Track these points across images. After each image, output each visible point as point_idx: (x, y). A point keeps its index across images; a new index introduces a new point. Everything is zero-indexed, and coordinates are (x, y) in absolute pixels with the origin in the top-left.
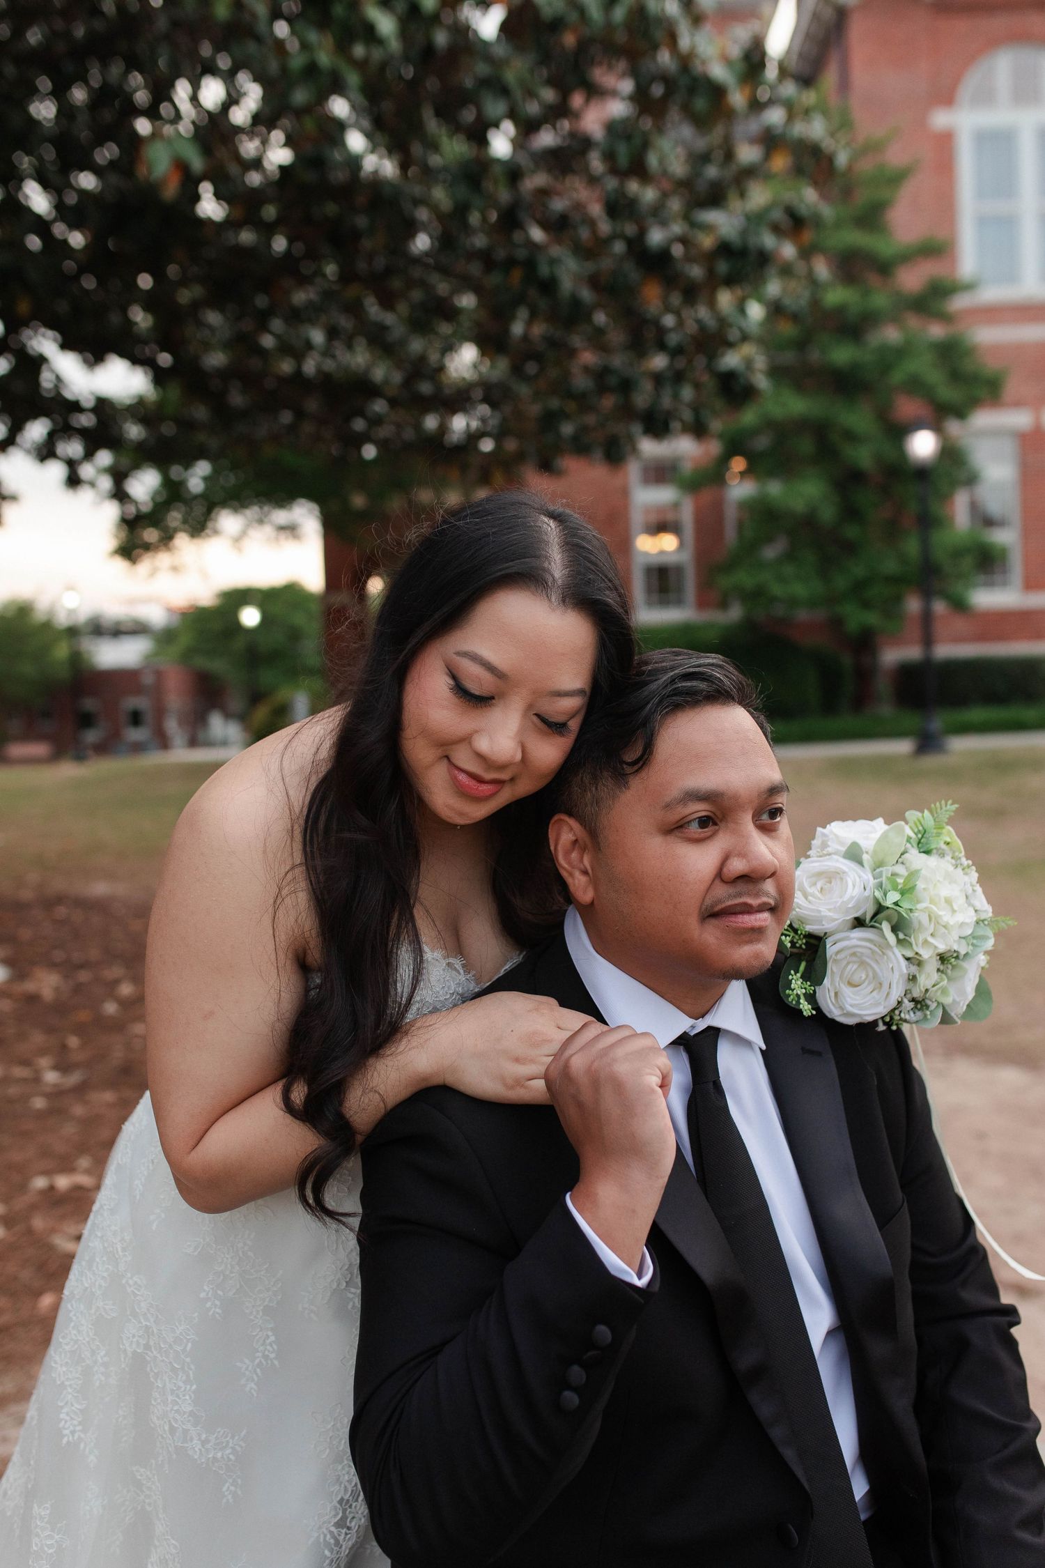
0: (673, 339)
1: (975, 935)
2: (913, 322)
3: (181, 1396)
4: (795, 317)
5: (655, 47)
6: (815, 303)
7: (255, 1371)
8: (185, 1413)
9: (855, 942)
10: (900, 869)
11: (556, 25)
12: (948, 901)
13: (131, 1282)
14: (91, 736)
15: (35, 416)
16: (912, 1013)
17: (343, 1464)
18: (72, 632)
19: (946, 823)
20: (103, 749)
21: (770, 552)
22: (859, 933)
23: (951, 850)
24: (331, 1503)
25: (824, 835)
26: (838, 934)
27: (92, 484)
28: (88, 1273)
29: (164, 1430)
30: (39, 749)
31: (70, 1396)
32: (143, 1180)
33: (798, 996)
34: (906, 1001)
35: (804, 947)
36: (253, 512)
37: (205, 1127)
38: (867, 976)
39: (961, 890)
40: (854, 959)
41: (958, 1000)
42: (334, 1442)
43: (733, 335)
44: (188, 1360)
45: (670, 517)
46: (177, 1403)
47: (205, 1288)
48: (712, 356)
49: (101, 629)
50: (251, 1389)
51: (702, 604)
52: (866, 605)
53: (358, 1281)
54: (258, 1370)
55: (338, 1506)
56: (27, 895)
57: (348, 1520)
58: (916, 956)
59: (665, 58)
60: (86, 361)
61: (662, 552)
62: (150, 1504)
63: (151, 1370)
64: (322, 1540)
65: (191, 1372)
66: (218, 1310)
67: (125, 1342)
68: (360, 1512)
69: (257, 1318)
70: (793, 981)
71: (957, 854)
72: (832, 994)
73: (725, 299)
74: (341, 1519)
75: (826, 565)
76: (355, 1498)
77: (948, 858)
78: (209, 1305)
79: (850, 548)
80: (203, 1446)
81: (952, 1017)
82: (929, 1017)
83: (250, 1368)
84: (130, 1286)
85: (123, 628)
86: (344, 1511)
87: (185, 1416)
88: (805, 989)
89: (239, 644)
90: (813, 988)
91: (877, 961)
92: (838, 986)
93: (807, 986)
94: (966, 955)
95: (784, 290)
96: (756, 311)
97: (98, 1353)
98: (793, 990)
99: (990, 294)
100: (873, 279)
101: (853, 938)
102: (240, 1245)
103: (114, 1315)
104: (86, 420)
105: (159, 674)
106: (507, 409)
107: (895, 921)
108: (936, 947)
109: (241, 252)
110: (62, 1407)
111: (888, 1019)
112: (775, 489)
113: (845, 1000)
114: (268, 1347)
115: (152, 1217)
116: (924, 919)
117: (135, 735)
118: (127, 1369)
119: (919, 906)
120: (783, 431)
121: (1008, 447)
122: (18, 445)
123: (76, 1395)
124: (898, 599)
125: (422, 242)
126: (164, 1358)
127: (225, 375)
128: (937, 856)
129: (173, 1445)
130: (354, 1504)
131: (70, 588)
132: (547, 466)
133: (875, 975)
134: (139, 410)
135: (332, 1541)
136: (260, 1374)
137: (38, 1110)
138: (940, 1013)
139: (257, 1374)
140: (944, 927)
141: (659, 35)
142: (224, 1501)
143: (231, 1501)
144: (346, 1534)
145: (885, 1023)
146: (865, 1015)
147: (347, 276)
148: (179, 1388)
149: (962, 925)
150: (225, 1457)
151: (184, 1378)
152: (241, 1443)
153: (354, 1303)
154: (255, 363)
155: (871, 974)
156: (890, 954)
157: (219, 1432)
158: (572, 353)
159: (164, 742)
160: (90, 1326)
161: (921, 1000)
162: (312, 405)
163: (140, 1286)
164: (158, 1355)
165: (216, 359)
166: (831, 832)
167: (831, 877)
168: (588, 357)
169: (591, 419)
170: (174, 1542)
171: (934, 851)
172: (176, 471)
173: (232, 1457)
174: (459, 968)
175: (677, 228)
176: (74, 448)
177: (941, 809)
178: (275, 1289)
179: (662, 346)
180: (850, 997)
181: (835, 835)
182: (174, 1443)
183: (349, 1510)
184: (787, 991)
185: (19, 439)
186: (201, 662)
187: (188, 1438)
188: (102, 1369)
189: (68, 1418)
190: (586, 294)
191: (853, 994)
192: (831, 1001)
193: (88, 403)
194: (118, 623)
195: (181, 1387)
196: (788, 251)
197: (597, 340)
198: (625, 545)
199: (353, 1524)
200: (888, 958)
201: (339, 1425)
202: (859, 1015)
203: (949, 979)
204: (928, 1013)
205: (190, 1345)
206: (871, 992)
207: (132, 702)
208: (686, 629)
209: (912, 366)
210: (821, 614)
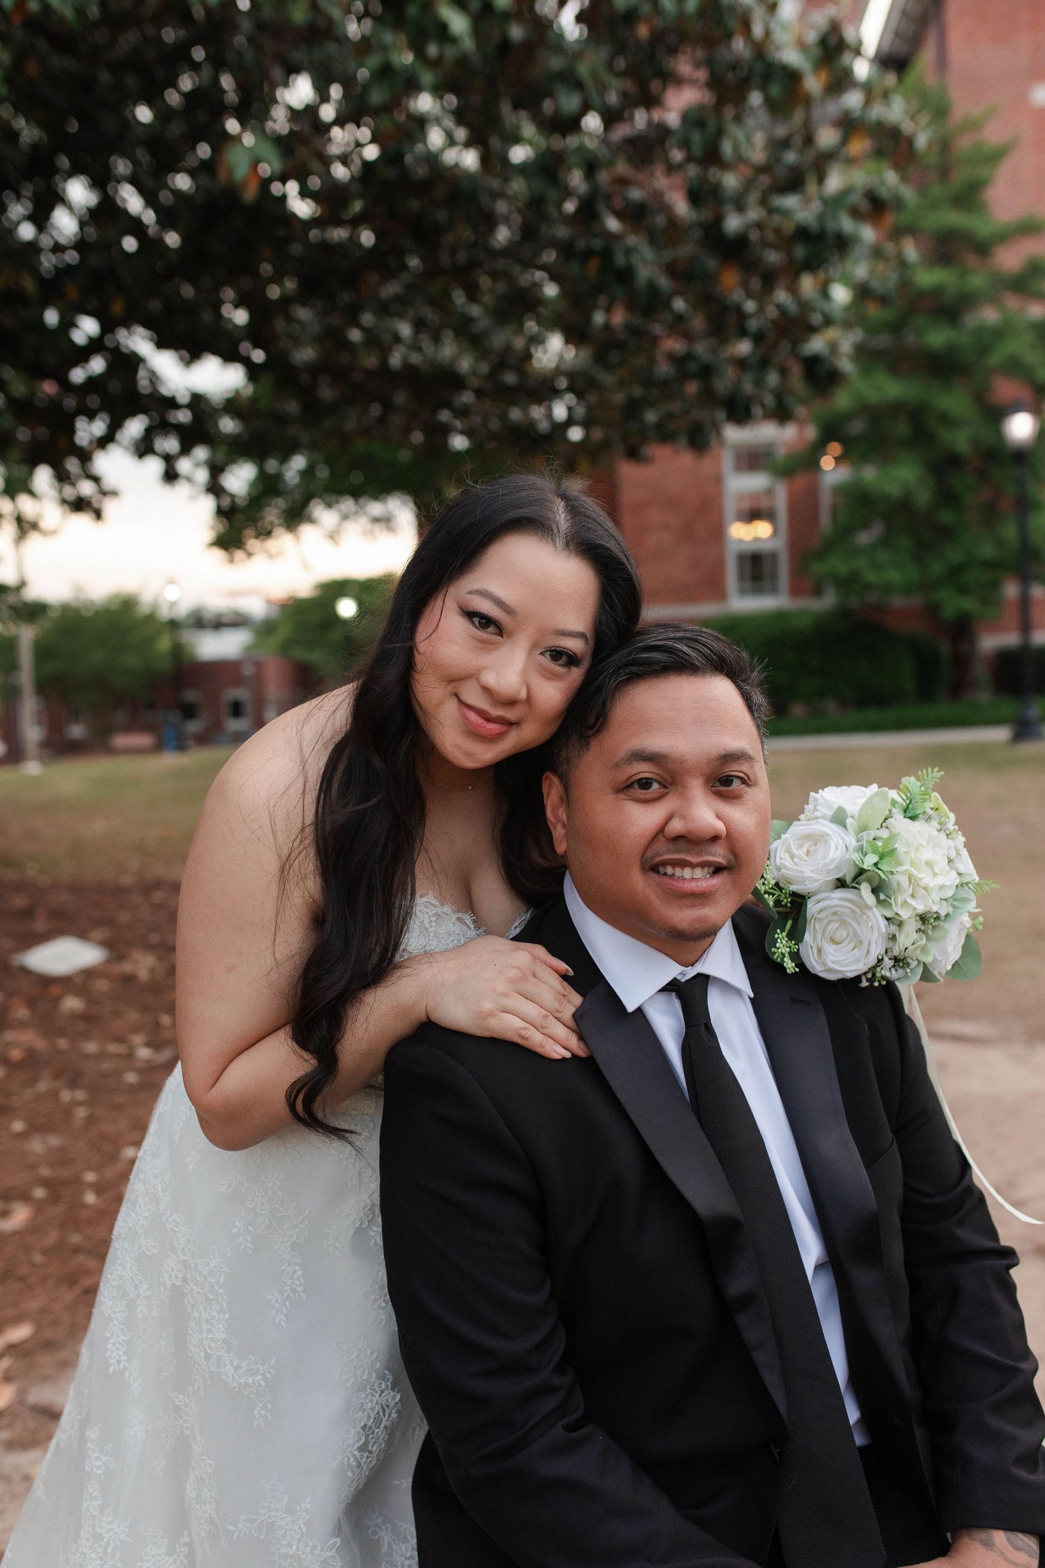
0: (753, 325)
1: (958, 896)
2: (1012, 302)
3: (215, 1325)
4: (883, 300)
5: (729, 36)
6: (905, 284)
7: (284, 1304)
8: (219, 1340)
9: (835, 902)
10: (884, 834)
11: (630, 17)
12: (929, 864)
13: (170, 1220)
14: (193, 727)
15: (133, 413)
16: (893, 970)
17: (367, 1393)
18: (174, 625)
19: (931, 789)
20: (204, 739)
21: (864, 538)
22: (840, 894)
23: (939, 815)
24: (354, 1429)
25: (816, 800)
26: (823, 894)
27: (189, 479)
28: (132, 1213)
29: (200, 1357)
30: (142, 740)
31: (116, 1328)
32: (181, 1126)
33: (783, 955)
34: (886, 959)
35: (789, 905)
36: (348, 504)
37: (223, 1067)
38: (848, 935)
39: (944, 855)
40: (835, 918)
41: (940, 959)
42: (358, 1372)
43: (816, 319)
44: (221, 1291)
45: (764, 503)
46: (212, 1332)
47: (238, 1224)
48: (796, 342)
49: (203, 622)
50: (281, 1320)
51: (795, 591)
52: (963, 590)
53: (379, 1219)
54: (287, 1303)
55: (362, 1432)
56: (127, 880)
57: (371, 1445)
58: (895, 916)
59: (739, 45)
60: (182, 359)
61: (757, 540)
62: (187, 1429)
63: (189, 1302)
64: (345, 1463)
65: (224, 1303)
66: (248, 1244)
67: (164, 1275)
68: (381, 1438)
69: (286, 1253)
70: (779, 940)
71: (943, 819)
72: (815, 951)
73: (807, 284)
74: (364, 1443)
75: (922, 551)
76: (378, 1424)
77: (935, 823)
78: (240, 1239)
79: (946, 533)
80: (235, 1372)
81: (934, 975)
82: (910, 974)
83: (279, 1300)
84: (169, 1223)
85: (224, 620)
86: (367, 1436)
87: (219, 1343)
88: (790, 947)
89: (336, 635)
90: (797, 947)
91: (857, 920)
92: (820, 943)
93: (792, 945)
94: (947, 915)
95: (872, 272)
96: (841, 294)
97: (141, 1287)
98: (778, 949)
100: (971, 260)
101: (834, 899)
102: (270, 1185)
103: (155, 1252)
104: (184, 417)
105: (258, 665)
106: (592, 398)
107: (876, 883)
108: (915, 908)
109: (326, 248)
110: (109, 1338)
111: (870, 976)
112: (870, 474)
113: (827, 956)
114: (296, 1281)
115: (189, 1159)
116: (904, 880)
117: (235, 725)
118: (166, 1301)
119: (901, 869)
120: (876, 415)
122: (118, 442)
123: (121, 1327)
124: (996, 584)
125: (502, 235)
126: (200, 1290)
127: (315, 369)
128: (922, 821)
129: (207, 1370)
130: (376, 1431)
131: (171, 582)
132: (634, 454)
133: (856, 935)
134: (232, 405)
135: (355, 1464)
136: (288, 1307)
137: (131, 1084)
138: (921, 969)
139: (286, 1308)
140: (925, 888)
141: (732, 23)
142: (256, 1423)
143: (262, 1424)
144: (368, 1457)
145: (868, 980)
146: (846, 971)
147: (432, 271)
148: (213, 1317)
149: (942, 887)
150: (256, 1383)
151: (218, 1307)
152: (271, 1371)
153: (376, 1240)
154: (345, 358)
155: (851, 933)
156: (870, 914)
157: (250, 1359)
158: (654, 341)
160: (133, 1262)
161: (902, 958)
162: (400, 398)
163: (179, 1223)
164: (195, 1288)
165: (305, 355)
166: (822, 797)
167: (817, 839)
168: (674, 345)
169: (676, 406)
170: (210, 1462)
171: (921, 816)
172: (272, 465)
173: (262, 1382)
174: (469, 924)
175: (754, 214)
176: (170, 444)
177: (928, 776)
178: (302, 1226)
179: (743, 332)
180: (832, 954)
181: (825, 800)
182: (208, 1369)
183: (371, 1436)
184: (773, 949)
185: (118, 436)
186: (301, 654)
187: (222, 1364)
188: (145, 1302)
189: (114, 1348)
190: (664, 282)
191: (835, 951)
192: (815, 959)
193: (183, 399)
194: (219, 616)
195: (215, 1317)
196: (868, 234)
197: (678, 324)
198: (718, 534)
199: (374, 1448)
200: (867, 917)
201: (362, 1355)
202: (840, 972)
203: (928, 939)
204: (909, 970)
205: (223, 1277)
206: (853, 949)
207: (233, 693)
208: (779, 616)
209: (1010, 347)
210: (916, 601)
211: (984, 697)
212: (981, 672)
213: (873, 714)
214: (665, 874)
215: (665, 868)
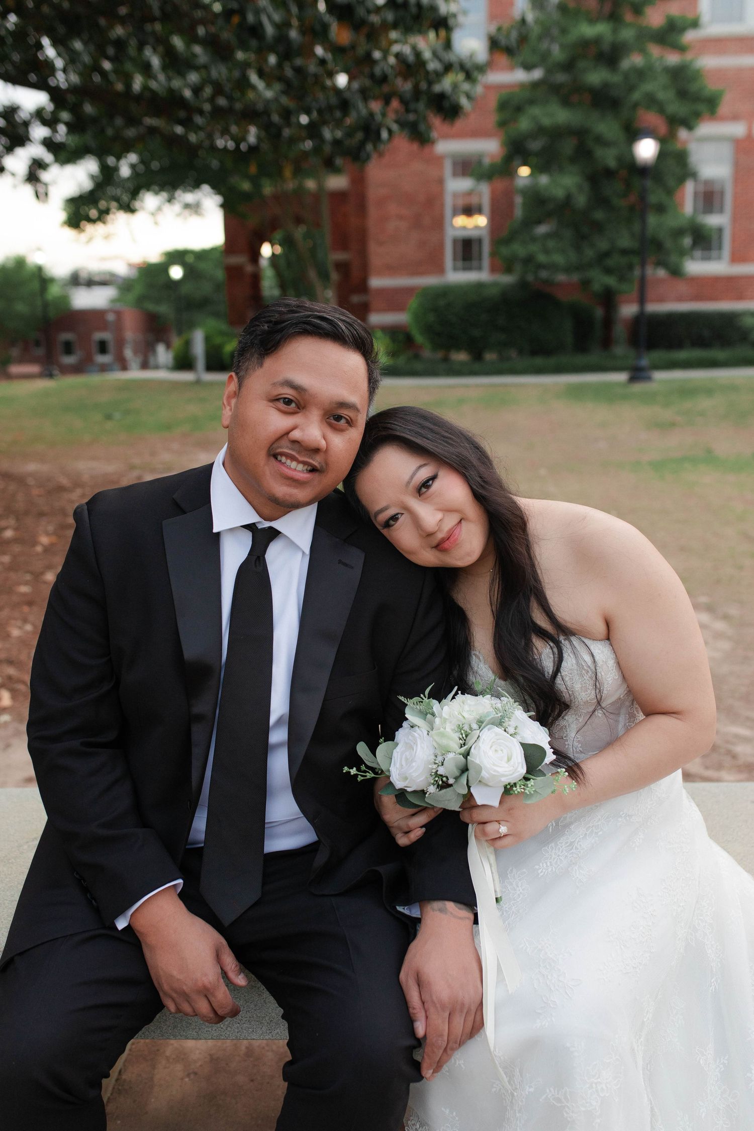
2: (655, 51)
14: (69, 360)
20: (78, 369)
21: (542, 229)
30: (34, 369)
49: (79, 280)
51: (493, 269)
52: (607, 271)
75: (579, 241)
79: (598, 227)
85: (95, 280)
99: (712, 28)
105: (118, 313)
117: (103, 359)
120: (552, 135)
121: (726, 150)
124: (630, 267)
159: (124, 366)
172: (110, 161)
186: (151, 307)
194: (92, 276)
198: (439, 224)
207: (98, 336)
208: (480, 286)
209: (648, 87)
210: (575, 278)
211: (620, 350)
212: (620, 331)
213: (539, 361)
214: (280, 461)
215: (281, 457)
